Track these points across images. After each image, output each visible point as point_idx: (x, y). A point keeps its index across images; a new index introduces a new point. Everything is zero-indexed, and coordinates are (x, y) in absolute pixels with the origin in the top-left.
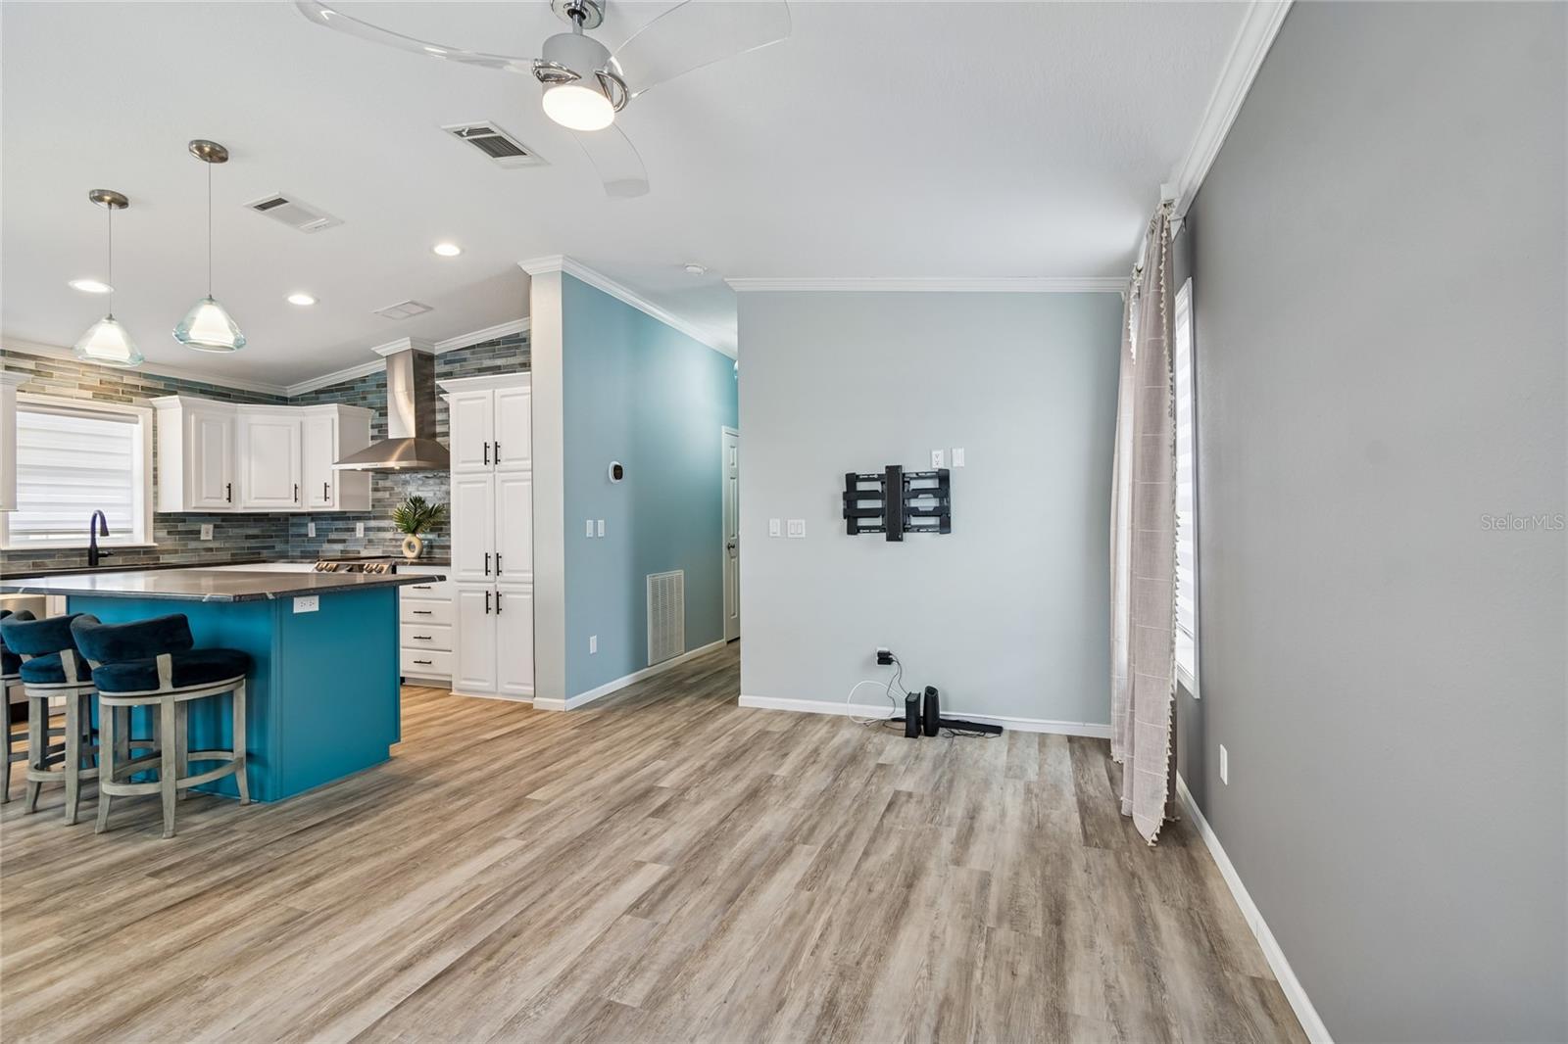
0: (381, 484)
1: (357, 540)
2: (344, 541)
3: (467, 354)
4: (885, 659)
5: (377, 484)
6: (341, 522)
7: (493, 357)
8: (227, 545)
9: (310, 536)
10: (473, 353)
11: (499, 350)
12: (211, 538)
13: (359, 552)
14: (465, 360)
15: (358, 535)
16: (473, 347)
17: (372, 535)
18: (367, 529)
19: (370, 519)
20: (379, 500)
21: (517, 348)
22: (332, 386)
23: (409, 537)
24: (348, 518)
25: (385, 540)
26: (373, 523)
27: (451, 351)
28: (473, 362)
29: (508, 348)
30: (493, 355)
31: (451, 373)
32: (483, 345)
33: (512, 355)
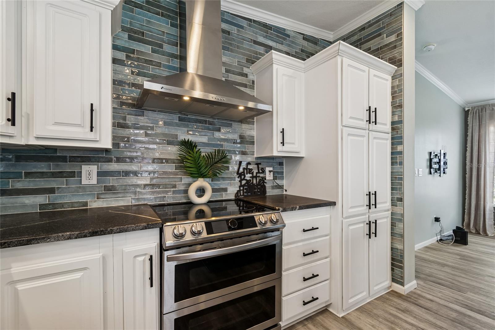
0: (131, 119)
1: (84, 188)
2: (51, 191)
3: (244, 23)
4: (437, 220)
5: (124, 119)
6: (43, 164)
7: (266, 37)
10: (250, 26)
11: (271, 34)
13: (86, 204)
14: (242, 27)
15: (85, 181)
16: (250, 20)
17: (112, 181)
18: (100, 174)
19: (110, 161)
20: (122, 139)
21: (285, 39)
23: (200, 182)
24: (64, 159)
25: (137, 186)
26: (114, 167)
27: (229, 13)
28: (250, 33)
29: (278, 36)
30: (266, 35)
31: (229, 33)
32: (258, 23)
33: (280, 42)
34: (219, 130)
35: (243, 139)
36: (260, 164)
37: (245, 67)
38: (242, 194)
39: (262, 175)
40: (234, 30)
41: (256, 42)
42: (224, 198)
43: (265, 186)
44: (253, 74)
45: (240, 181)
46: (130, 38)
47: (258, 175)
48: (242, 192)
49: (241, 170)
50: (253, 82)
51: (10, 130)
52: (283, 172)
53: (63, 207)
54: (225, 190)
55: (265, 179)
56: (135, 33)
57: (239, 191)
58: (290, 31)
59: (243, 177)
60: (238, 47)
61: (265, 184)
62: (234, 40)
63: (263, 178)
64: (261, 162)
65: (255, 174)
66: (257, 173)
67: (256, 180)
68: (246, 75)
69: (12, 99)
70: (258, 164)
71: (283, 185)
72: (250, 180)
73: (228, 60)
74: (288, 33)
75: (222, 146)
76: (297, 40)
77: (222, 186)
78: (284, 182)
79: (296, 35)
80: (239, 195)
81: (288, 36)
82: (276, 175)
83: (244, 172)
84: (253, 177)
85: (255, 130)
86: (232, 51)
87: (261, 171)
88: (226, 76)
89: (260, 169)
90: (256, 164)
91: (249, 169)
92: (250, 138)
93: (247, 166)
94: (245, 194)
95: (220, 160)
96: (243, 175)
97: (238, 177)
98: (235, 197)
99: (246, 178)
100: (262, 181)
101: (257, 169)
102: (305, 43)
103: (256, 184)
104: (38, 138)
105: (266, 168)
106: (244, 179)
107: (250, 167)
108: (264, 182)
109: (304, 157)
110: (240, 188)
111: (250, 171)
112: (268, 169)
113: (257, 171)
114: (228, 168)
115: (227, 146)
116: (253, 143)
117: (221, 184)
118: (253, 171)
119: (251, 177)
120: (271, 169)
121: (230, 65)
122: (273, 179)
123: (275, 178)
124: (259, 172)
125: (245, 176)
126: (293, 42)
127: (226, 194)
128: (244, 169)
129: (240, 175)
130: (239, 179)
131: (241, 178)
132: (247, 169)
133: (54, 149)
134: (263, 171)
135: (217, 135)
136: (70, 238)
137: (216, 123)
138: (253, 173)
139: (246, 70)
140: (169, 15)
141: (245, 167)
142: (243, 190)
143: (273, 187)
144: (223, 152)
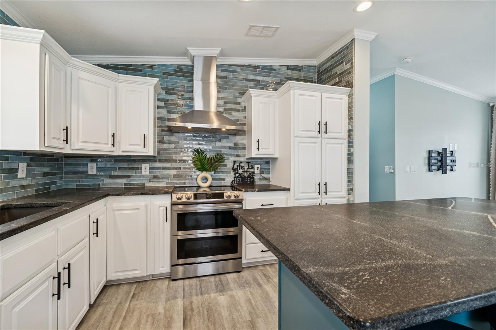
0: (166, 138)
1: (143, 176)
2: (129, 177)
3: (238, 69)
5: (163, 138)
6: (126, 163)
7: (255, 75)
8: (34, 182)
9: (90, 172)
10: (242, 70)
11: (259, 71)
12: (24, 176)
13: (144, 184)
14: (236, 72)
15: (143, 172)
16: (242, 66)
17: (157, 173)
18: (151, 169)
19: (156, 161)
20: (162, 149)
21: (270, 73)
22: (117, 65)
23: (204, 174)
24: (134, 161)
25: (170, 175)
26: (158, 165)
27: (226, 65)
28: (242, 75)
29: (264, 72)
30: (255, 73)
31: (226, 78)
32: (249, 66)
33: (267, 76)
34: (220, 141)
35: (236, 147)
36: (250, 162)
37: (238, 98)
38: (236, 183)
39: (251, 170)
40: (230, 75)
41: (247, 80)
42: (223, 185)
43: (254, 178)
44: (244, 101)
45: (235, 174)
46: (166, 93)
47: (248, 170)
48: (236, 181)
49: (235, 167)
50: (245, 107)
51: (113, 149)
52: (269, 168)
53: (134, 185)
54: (224, 179)
55: (254, 173)
56: (169, 90)
57: (234, 180)
58: (276, 66)
59: (236, 171)
60: (233, 86)
61: (254, 176)
62: (230, 82)
63: (252, 172)
64: (251, 161)
65: (246, 170)
66: (247, 169)
67: (247, 174)
68: (239, 103)
69: (113, 136)
70: (248, 163)
71: (269, 178)
72: (242, 174)
73: (225, 95)
74: (274, 68)
75: (221, 151)
76: (281, 71)
77: (221, 177)
78: (270, 176)
79: (281, 68)
80: (234, 183)
81: (274, 70)
82: (263, 170)
83: (237, 168)
84: (244, 172)
85: (246, 140)
86: (229, 89)
87: (250, 168)
88: (225, 106)
89: (250, 166)
90: (247, 163)
91: (242, 166)
92: (242, 145)
93: (240, 164)
94: (238, 183)
95: (218, 160)
96: (237, 170)
97: (233, 172)
98: (231, 184)
99: (239, 172)
100: (251, 175)
101: (248, 166)
102: (290, 72)
103: (246, 176)
104: (123, 152)
105: (254, 166)
106: (237, 173)
107: (242, 165)
108: (253, 175)
109: (278, 158)
110: (234, 179)
111: (242, 167)
112: (256, 166)
113: (248, 168)
114: (225, 165)
115: (225, 151)
116: (244, 148)
117: (220, 176)
118: (244, 167)
119: (242, 172)
120: (259, 166)
121: (227, 98)
122: (261, 173)
123: (262, 172)
124: (249, 168)
125: (238, 171)
126: (278, 74)
127: (225, 182)
128: (237, 166)
129: (234, 170)
130: (234, 173)
131: (235, 172)
132: (240, 166)
133: (130, 156)
134: (253, 167)
135: (218, 144)
136: (133, 195)
137: (218, 136)
138: (244, 169)
139: (239, 100)
140: (188, 76)
141: (238, 164)
142: (237, 180)
143: (260, 179)
144: (221, 155)
